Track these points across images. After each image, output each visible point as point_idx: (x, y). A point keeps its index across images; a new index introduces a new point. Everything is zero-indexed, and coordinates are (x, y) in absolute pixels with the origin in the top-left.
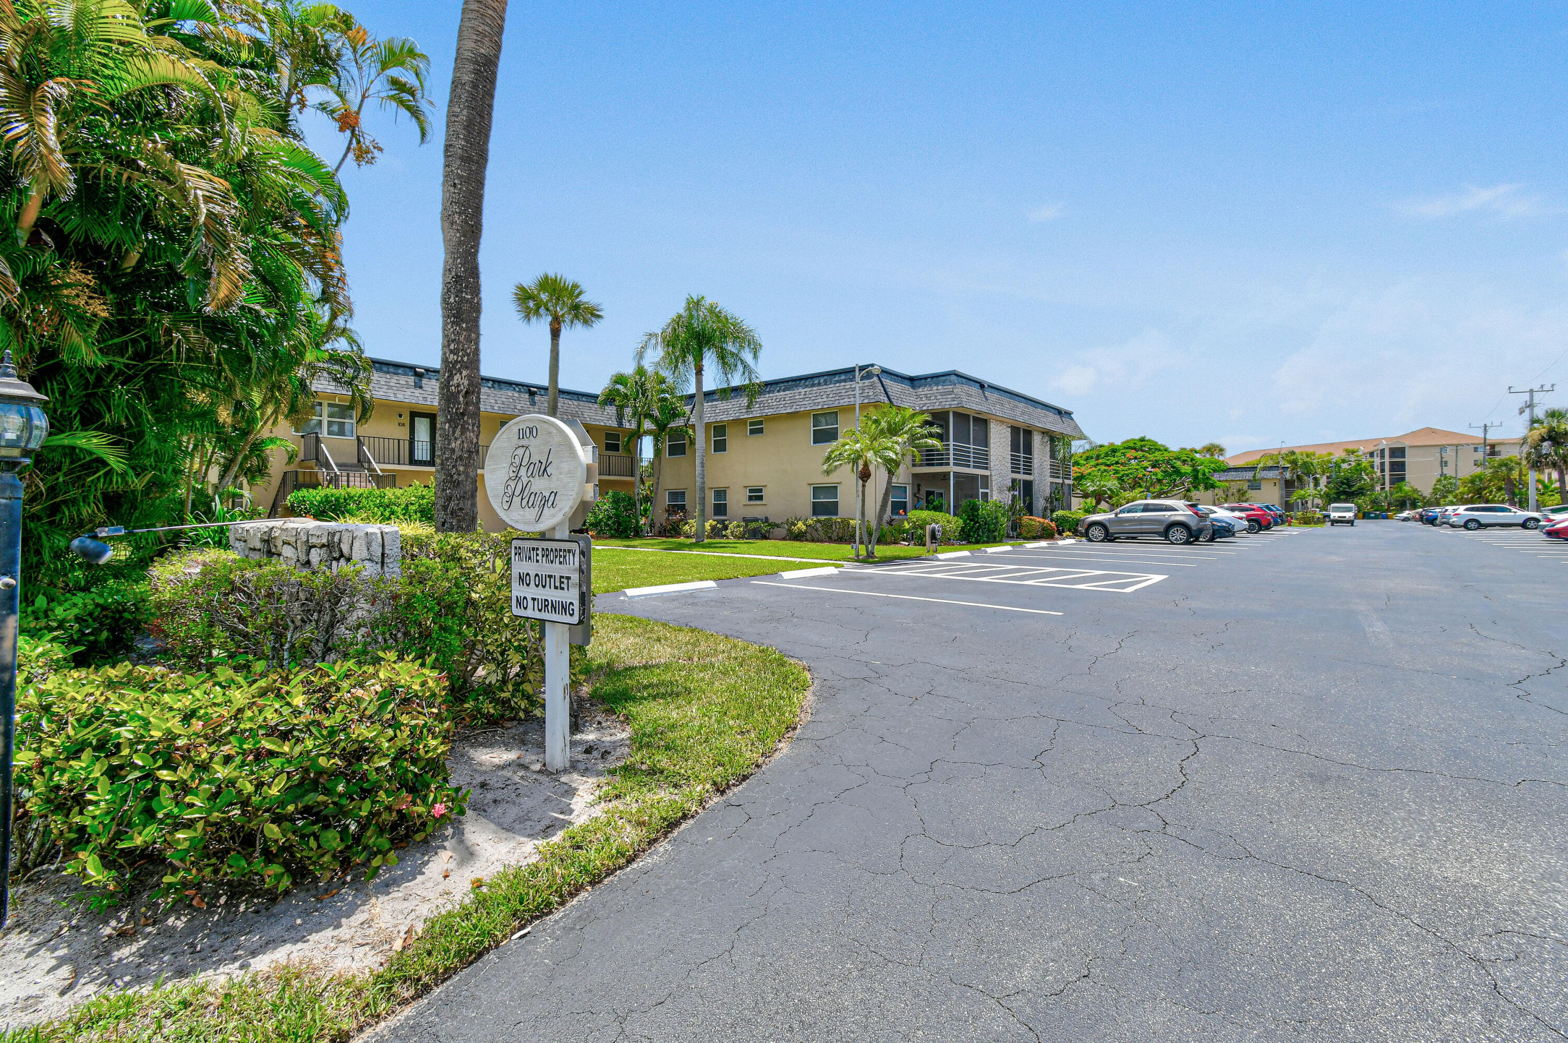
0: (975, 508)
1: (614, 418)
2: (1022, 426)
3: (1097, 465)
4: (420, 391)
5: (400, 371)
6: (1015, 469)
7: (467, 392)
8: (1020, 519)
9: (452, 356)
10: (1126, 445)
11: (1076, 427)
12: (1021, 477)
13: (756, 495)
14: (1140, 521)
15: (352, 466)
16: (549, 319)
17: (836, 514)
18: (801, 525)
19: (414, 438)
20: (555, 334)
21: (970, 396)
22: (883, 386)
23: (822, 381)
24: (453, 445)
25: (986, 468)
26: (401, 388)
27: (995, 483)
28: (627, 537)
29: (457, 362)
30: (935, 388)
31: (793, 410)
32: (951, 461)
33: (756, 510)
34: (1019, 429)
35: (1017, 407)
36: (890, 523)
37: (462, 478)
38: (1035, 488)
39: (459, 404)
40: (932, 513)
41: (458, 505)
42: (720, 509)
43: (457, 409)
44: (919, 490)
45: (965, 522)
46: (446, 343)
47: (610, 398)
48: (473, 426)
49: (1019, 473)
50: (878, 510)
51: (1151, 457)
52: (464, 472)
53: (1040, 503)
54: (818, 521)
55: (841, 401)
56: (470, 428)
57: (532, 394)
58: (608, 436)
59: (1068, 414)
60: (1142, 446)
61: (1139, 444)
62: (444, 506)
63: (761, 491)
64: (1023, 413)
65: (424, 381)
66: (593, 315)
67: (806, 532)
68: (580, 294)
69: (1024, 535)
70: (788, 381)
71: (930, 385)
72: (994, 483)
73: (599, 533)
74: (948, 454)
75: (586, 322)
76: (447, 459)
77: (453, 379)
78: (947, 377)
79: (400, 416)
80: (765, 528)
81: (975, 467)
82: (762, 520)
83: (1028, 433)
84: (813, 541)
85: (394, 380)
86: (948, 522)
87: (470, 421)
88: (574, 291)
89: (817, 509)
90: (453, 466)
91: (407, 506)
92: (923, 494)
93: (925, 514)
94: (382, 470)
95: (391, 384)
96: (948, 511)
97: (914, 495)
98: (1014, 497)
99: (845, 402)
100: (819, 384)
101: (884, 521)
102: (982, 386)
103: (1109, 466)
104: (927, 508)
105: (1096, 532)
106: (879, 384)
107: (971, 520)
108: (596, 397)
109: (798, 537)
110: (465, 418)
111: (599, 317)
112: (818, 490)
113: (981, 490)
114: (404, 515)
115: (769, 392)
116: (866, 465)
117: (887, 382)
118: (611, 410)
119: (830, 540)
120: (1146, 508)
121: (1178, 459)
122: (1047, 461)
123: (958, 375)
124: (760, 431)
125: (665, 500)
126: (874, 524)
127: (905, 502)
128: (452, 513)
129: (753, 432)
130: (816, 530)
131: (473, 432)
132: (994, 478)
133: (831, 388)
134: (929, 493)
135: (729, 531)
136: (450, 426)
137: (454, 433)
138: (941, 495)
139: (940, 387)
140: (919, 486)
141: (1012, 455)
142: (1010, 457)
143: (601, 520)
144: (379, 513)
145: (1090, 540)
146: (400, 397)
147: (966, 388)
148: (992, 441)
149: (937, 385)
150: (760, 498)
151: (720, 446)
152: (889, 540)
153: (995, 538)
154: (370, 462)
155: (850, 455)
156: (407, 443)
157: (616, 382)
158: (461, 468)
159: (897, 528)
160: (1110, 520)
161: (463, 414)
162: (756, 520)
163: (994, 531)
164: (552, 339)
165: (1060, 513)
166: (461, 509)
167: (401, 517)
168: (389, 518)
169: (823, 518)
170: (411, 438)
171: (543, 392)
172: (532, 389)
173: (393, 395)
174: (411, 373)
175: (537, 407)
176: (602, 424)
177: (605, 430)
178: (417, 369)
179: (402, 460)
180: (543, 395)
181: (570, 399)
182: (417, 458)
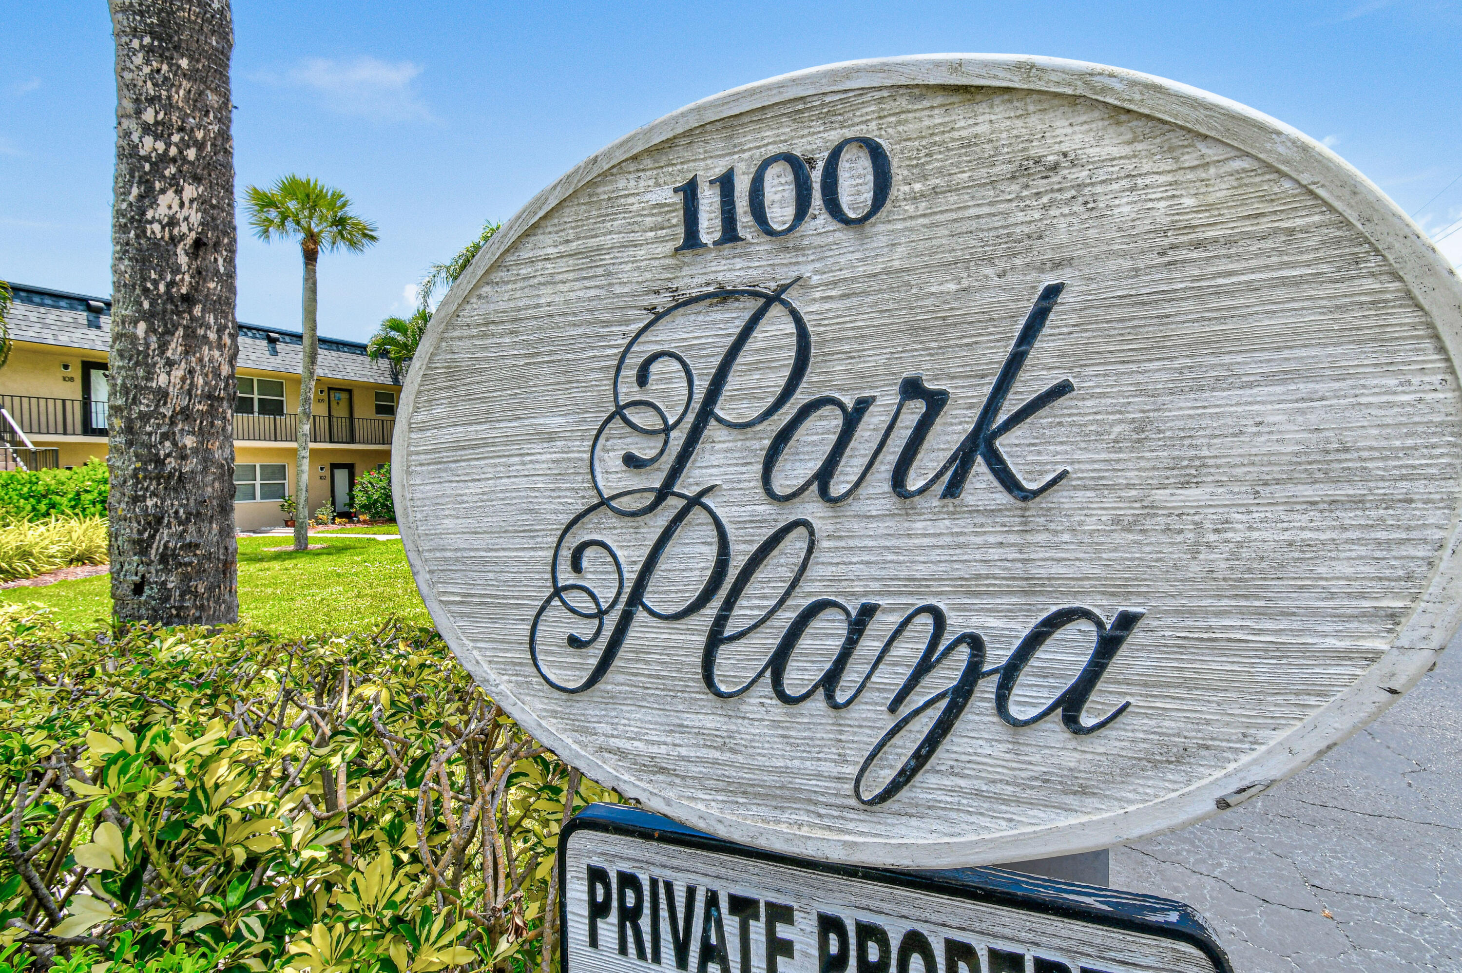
1: (387, 374)
4: (98, 332)
5: (63, 303)
7: (198, 244)
9: (148, 141)
16: (301, 236)
19: (89, 398)
20: (310, 257)
24: (163, 380)
26: (64, 327)
29: (164, 159)
37: (192, 464)
39: (177, 270)
41: (181, 536)
43: (171, 284)
46: (129, 106)
47: (383, 349)
48: (220, 331)
52: (195, 451)
56: (212, 336)
57: (272, 341)
58: (378, 396)
62: (139, 542)
66: (365, 235)
68: (344, 205)
73: (373, 516)
75: (353, 244)
76: (144, 417)
77: (154, 204)
79: (66, 367)
85: (52, 316)
87: (211, 319)
88: (337, 201)
90: (165, 436)
91: (78, 494)
94: (35, 443)
95: (48, 321)
108: (364, 347)
110: (197, 310)
111: (372, 238)
114: (73, 507)
118: (384, 363)
128: (163, 559)
131: (220, 347)
136: (151, 330)
137: (163, 347)
143: (376, 501)
144: (29, 508)
146: (64, 340)
154: (13, 432)
156: (78, 406)
157: (393, 328)
158: (189, 441)
161: (188, 300)
164: (306, 264)
166: (191, 547)
167: (68, 511)
168: (47, 514)
170: (84, 398)
171: (287, 339)
172: (271, 334)
173: (51, 337)
174: (81, 308)
175: (279, 358)
176: (372, 380)
177: (373, 388)
178: (91, 302)
179: (70, 429)
180: (288, 343)
181: (326, 349)
182: (94, 425)
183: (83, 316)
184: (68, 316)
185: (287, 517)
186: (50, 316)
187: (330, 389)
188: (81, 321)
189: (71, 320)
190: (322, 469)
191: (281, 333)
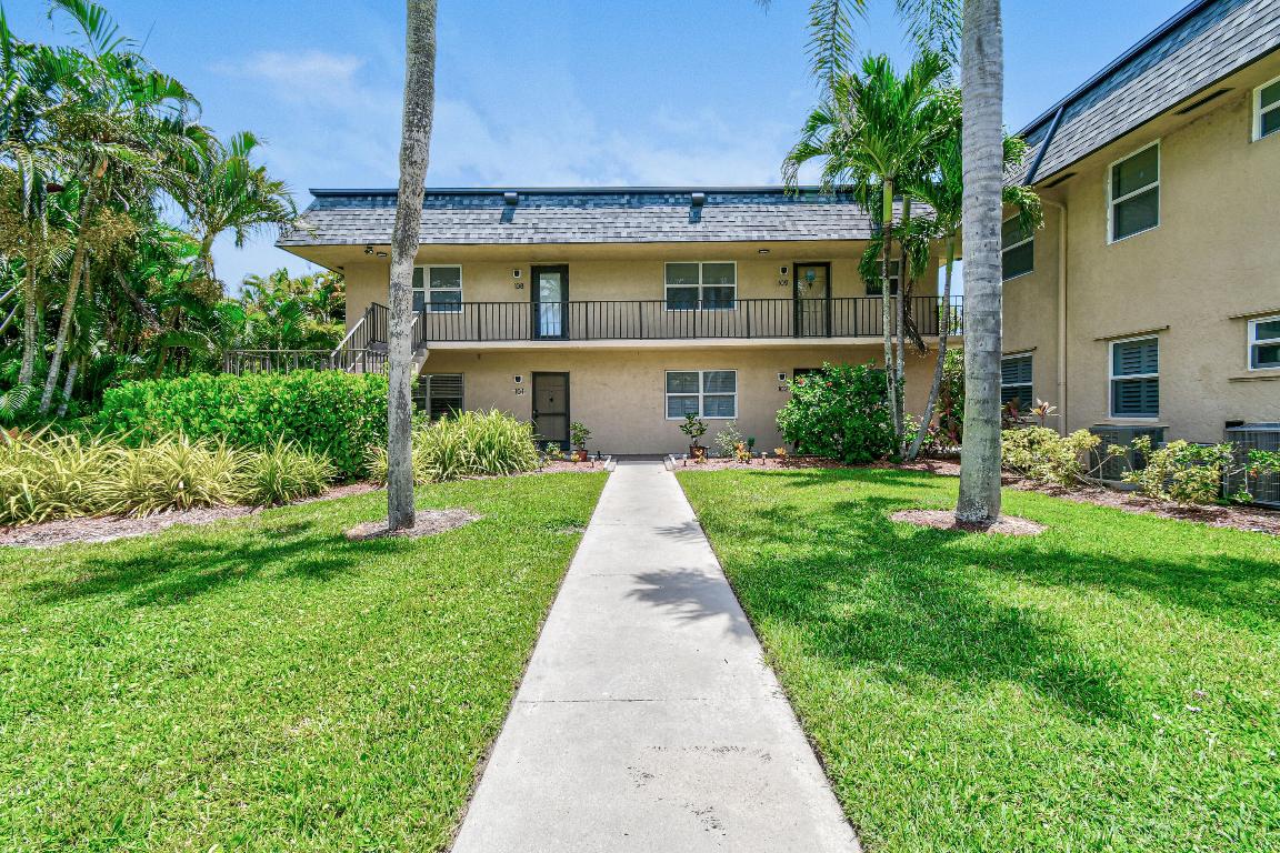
1: (863, 222)
4: (507, 225)
42: (1135, 395)
57: (697, 204)
65: (518, 210)
79: (517, 272)
95: (468, 221)
156: (529, 311)
171: (720, 198)
172: (697, 196)
174: (498, 202)
175: (702, 224)
176: (842, 239)
178: (509, 195)
180: (718, 204)
181: (772, 204)
182: (544, 333)
183: (497, 212)
184: (484, 214)
185: (691, 442)
186: (471, 216)
187: (795, 264)
188: (495, 216)
189: (486, 217)
190: (783, 376)
191: (708, 193)
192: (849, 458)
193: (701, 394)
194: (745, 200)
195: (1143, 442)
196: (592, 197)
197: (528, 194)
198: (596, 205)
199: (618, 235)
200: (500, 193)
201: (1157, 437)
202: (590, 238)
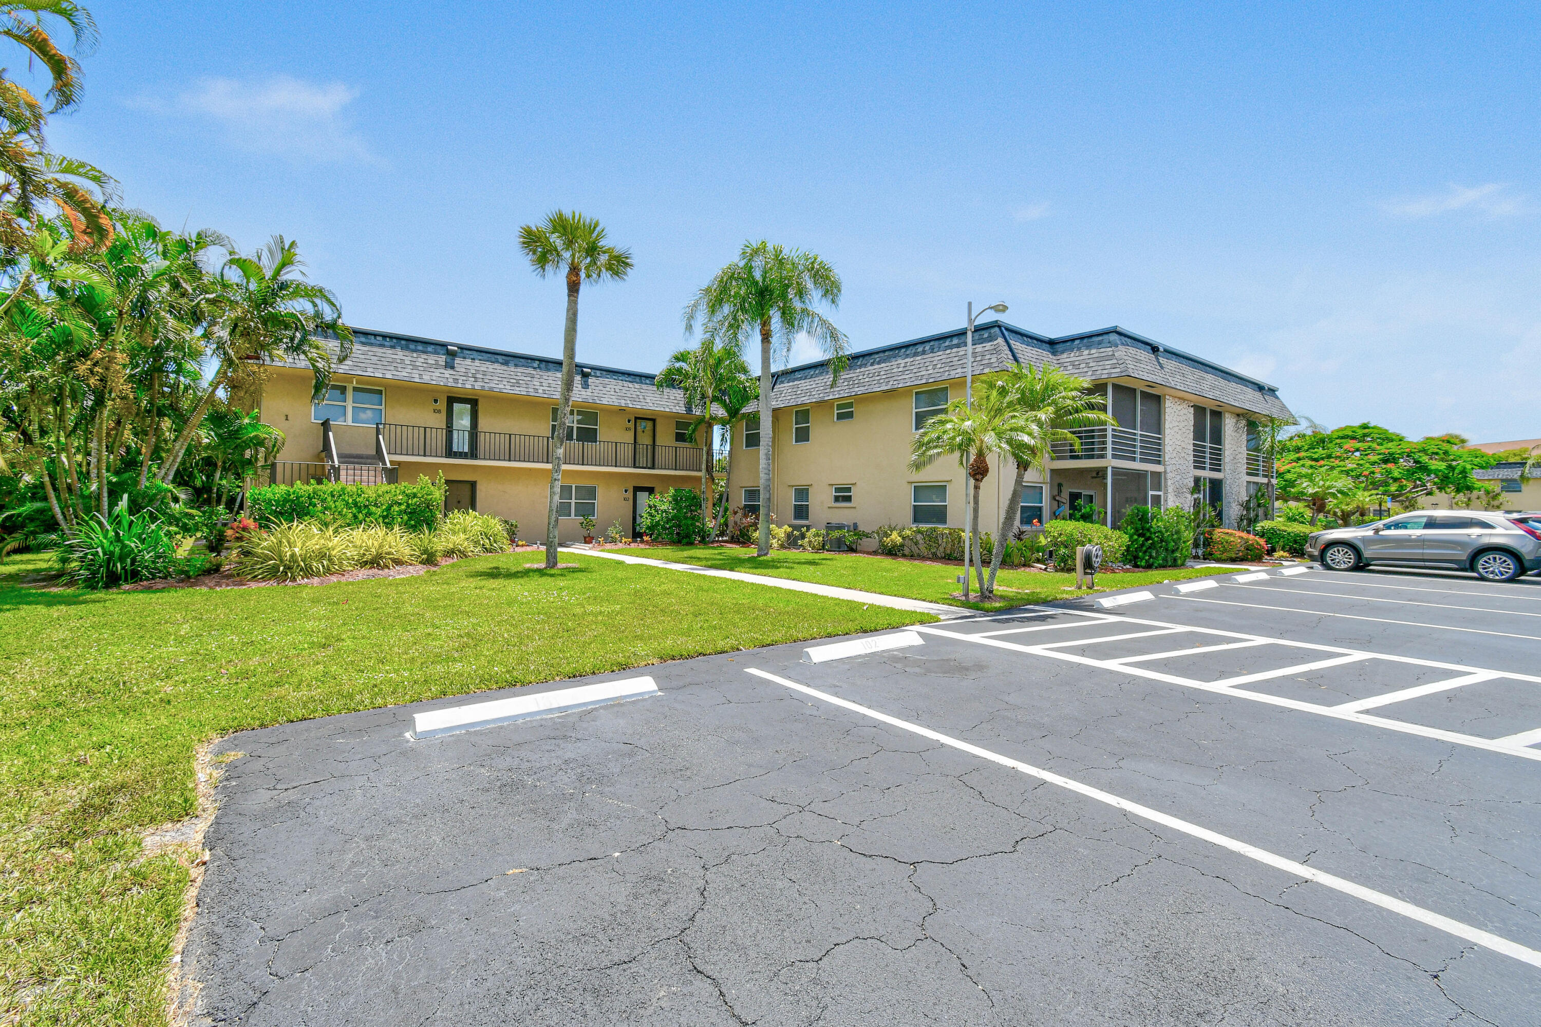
0: (1143, 518)
1: (682, 404)
2: (1210, 405)
3: (1299, 459)
4: (452, 372)
5: (430, 349)
6: (1198, 464)
8: (1211, 533)
10: (1341, 434)
11: (1283, 408)
12: (1207, 474)
13: (843, 495)
14: (1422, 542)
15: (368, 457)
16: (567, 270)
17: (945, 522)
18: (895, 537)
19: (452, 426)
20: (573, 288)
21: (1139, 361)
22: (1011, 350)
23: (927, 348)
25: (1159, 462)
26: (428, 367)
27: (1171, 483)
28: (690, 544)
30: (1086, 352)
31: (889, 387)
32: (1109, 452)
33: (843, 515)
34: (1204, 409)
35: (1204, 379)
36: (1019, 536)
38: (1226, 489)
40: (1081, 525)
42: (801, 512)
44: (1060, 491)
45: (1131, 537)
47: (671, 380)
49: (1204, 468)
50: (1002, 520)
51: (1382, 449)
53: (1233, 511)
54: (919, 532)
55: (953, 373)
57: (585, 376)
58: (679, 425)
59: (1272, 391)
60: (1365, 435)
61: (1361, 432)
63: (849, 490)
64: (1213, 388)
65: (458, 361)
66: (621, 263)
67: (902, 545)
69: (1217, 555)
70: (884, 351)
71: (1079, 349)
72: (1169, 482)
74: (1104, 443)
78: (1105, 337)
79: (436, 401)
80: (849, 538)
81: (1142, 460)
82: (849, 526)
83: (1217, 415)
84: (912, 557)
85: (421, 359)
86: (1106, 537)
88: (592, 231)
89: (919, 515)
92: (1065, 497)
93: (1072, 527)
95: (418, 364)
96: (1104, 523)
97: (1054, 498)
98: (1197, 503)
99: (957, 373)
100: (924, 352)
101: (1011, 534)
102: (1155, 349)
103: (1316, 460)
104: (1071, 517)
105: (1341, 557)
106: (1006, 348)
107: (1140, 535)
108: (652, 377)
109: (892, 552)
111: (627, 264)
112: (919, 490)
113: (1151, 493)
115: (860, 367)
116: (981, 455)
117: (1017, 345)
118: (675, 393)
119: (935, 558)
120: (1431, 524)
121: (1424, 451)
122: (1243, 452)
123: (1120, 334)
124: (850, 415)
125: (739, 500)
126: (995, 538)
127: (1040, 509)
129: (841, 417)
130: (916, 544)
132: (1169, 476)
133: (940, 356)
134: (1074, 497)
135: (806, 540)
138: (1090, 499)
139: (1093, 351)
140: (1060, 485)
141: (1194, 445)
142: (1192, 447)
143: (658, 523)
145: (1328, 568)
146: (426, 378)
147: (1132, 350)
148: (1167, 426)
149: (1088, 347)
150: (848, 499)
151: (803, 435)
152: (1016, 561)
153: (1175, 560)
155: (953, 438)
156: (441, 433)
157: (677, 359)
159: (1029, 544)
160: (1364, 540)
162: (840, 527)
163: (1173, 551)
165: (1266, 524)
169: (924, 527)
170: (448, 427)
171: (598, 373)
172: (584, 369)
173: (417, 376)
174: (442, 352)
175: (590, 390)
176: (668, 410)
177: (674, 418)
178: (449, 347)
179: (428, 453)
180: (598, 377)
181: (630, 382)
182: (455, 449)
183: (442, 359)
184: (432, 359)
185: (586, 533)
186: (420, 360)
187: (636, 418)
188: (441, 363)
189: (433, 362)
190: (626, 491)
191: (592, 368)
192: (685, 541)
193: (573, 501)
194: (614, 377)
195: (804, 529)
196: (512, 358)
197: (462, 348)
198: (516, 365)
199: (536, 390)
200: (444, 345)
201: (808, 528)
202: (517, 390)
